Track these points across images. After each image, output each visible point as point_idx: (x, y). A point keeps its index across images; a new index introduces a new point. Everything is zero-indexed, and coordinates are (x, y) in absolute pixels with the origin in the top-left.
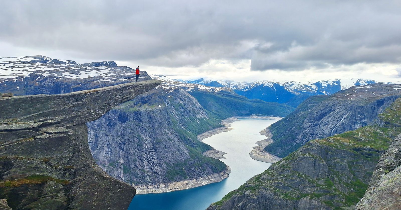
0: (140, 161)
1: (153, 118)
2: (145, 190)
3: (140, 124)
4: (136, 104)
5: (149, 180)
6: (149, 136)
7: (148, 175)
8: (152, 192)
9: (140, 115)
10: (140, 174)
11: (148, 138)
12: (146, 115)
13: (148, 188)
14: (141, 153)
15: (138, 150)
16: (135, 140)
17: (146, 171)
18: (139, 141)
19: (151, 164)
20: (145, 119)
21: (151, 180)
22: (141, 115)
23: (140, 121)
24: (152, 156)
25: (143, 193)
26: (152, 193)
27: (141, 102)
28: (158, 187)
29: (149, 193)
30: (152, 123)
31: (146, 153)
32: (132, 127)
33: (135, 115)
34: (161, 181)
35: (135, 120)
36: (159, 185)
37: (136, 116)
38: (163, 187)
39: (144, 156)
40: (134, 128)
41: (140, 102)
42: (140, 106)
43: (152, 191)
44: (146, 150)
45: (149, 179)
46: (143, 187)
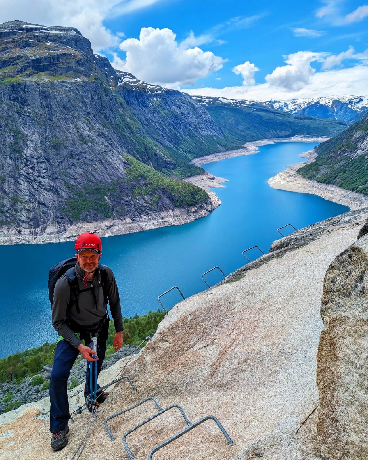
0: (12, 180)
1: (51, 97)
2: (13, 238)
3: (23, 108)
4: (21, 72)
5: (24, 219)
6: (39, 133)
7: (24, 208)
8: (28, 241)
9: (24, 91)
10: (9, 206)
11: (36, 137)
12: (35, 90)
13: (20, 232)
14: (17, 166)
15: (11, 158)
16: (8, 139)
17: (22, 200)
18: (16, 143)
19: (34, 187)
20: (35, 99)
21: (28, 218)
22: (26, 90)
23: (24, 102)
24: (38, 171)
25: (8, 243)
26: (27, 243)
27: (33, 67)
28: (41, 232)
29: (20, 243)
30: (49, 107)
31: (27, 165)
32: (5, 114)
33: (14, 90)
34: (50, 221)
35: (14, 100)
36: (45, 228)
37: (16, 94)
38: (52, 231)
39: (22, 171)
40: (9, 116)
41: (29, 67)
42: (29, 75)
43: (27, 239)
44: (27, 160)
45: (25, 215)
46: (10, 231)
